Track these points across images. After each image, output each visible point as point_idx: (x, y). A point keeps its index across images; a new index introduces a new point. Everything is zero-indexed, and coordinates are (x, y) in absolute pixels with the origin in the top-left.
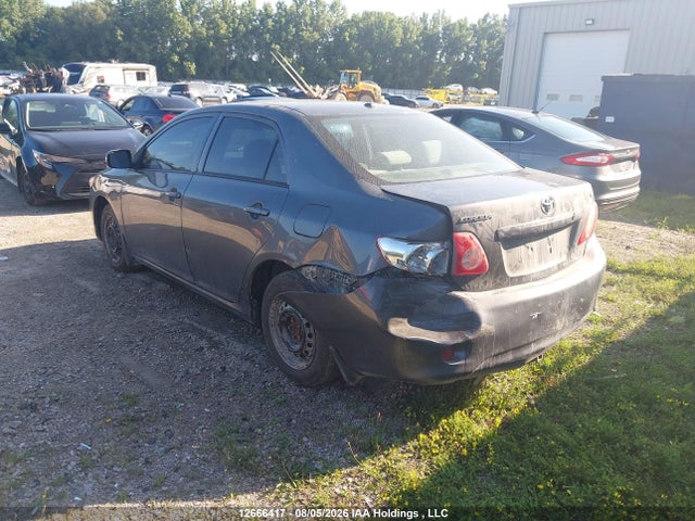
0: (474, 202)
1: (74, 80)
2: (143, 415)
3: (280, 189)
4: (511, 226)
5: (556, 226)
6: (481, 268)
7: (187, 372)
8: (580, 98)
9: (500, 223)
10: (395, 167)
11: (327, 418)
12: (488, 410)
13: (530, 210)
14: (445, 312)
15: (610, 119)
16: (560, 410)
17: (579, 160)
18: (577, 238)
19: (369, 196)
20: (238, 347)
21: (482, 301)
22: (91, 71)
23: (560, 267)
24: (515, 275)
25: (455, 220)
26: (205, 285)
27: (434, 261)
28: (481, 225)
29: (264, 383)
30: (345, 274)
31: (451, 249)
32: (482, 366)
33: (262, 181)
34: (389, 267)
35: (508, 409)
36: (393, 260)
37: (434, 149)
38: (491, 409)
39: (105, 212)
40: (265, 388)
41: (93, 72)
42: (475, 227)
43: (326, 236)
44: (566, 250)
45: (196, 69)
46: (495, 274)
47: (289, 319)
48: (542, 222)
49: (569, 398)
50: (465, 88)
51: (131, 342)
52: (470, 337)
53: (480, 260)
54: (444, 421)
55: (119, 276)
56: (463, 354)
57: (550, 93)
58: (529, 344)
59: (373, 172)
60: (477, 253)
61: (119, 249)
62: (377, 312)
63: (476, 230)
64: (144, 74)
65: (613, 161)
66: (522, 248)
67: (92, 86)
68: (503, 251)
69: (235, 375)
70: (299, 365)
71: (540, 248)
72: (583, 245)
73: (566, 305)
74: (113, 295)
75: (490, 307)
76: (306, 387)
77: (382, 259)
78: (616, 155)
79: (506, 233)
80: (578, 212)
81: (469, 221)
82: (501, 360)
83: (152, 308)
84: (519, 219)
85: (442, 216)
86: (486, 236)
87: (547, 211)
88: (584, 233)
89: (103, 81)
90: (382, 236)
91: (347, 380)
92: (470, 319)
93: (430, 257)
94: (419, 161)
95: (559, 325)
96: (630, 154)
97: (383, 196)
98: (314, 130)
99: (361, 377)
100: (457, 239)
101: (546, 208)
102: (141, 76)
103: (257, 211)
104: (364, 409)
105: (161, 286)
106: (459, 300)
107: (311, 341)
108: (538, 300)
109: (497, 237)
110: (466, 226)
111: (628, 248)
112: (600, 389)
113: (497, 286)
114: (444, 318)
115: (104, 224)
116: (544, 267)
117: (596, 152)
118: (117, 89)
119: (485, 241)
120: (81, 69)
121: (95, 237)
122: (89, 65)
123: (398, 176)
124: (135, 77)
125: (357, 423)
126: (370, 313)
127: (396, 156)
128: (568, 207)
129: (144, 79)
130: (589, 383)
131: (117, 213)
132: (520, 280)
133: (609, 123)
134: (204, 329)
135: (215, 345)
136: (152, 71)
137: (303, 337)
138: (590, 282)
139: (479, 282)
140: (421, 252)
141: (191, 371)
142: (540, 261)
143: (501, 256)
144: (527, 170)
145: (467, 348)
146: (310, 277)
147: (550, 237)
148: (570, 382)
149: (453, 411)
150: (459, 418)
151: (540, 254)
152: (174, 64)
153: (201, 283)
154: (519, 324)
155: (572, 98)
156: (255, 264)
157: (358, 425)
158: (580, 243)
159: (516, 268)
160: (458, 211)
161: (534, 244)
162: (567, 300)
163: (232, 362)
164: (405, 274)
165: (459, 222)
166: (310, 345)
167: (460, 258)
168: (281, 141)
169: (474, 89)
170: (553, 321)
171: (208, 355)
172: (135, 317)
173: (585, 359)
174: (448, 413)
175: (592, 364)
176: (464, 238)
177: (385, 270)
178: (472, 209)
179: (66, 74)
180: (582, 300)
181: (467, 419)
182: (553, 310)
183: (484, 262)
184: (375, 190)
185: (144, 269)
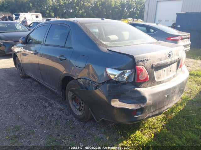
0: (143, 54)
1: (17, 18)
2: (21, 134)
3: (70, 50)
4: (157, 63)
5: (173, 62)
6: (146, 79)
7: (40, 116)
8: (168, 21)
9: (154, 62)
10: (113, 41)
11: (89, 134)
12: (148, 129)
13: (164, 56)
14: (132, 96)
15: (179, 26)
16: (174, 129)
17: (171, 39)
18: (180, 66)
19: (102, 52)
20: (58, 106)
21: (147, 91)
22: (22, 15)
23: (174, 76)
24: (158, 81)
25: (136, 61)
26: (47, 84)
27: (128, 77)
28: (146, 62)
29: (67, 120)
30: (94, 82)
31: (135, 72)
32: (147, 116)
33: (64, 47)
34: (111, 79)
35: (155, 129)
36: (112, 77)
37: (126, 35)
38: (149, 128)
39: (17, 59)
40: (67, 122)
41: (22, 16)
42: (144, 63)
43: (87, 67)
44: (176, 70)
45: (54, 15)
46: (152, 81)
47: (75, 97)
48: (169, 60)
49: (177, 123)
50: (133, 19)
51: (21, 104)
52: (143, 106)
53: (146, 76)
54: (132, 135)
55: (22, 80)
56: (140, 113)
57: (159, 19)
58: (164, 106)
59: (104, 43)
60: (145, 74)
61: (21, 71)
62: (106, 97)
63: (145, 65)
64: (38, 16)
65: (182, 39)
66: (161, 71)
67: (22, 20)
68: (154, 72)
69: (56, 117)
70: (79, 114)
71: (167, 70)
72: (181, 68)
73: (177, 91)
74: (19, 86)
75: (150, 94)
76: (82, 122)
77: (108, 76)
78: (183, 37)
79: (156, 65)
80: (180, 56)
81: (142, 61)
82: (154, 114)
83: (31, 91)
84: (160, 60)
85: (131, 59)
86: (148, 67)
87: (170, 56)
88: (182, 63)
89: (26, 18)
90: (108, 68)
91: (96, 120)
92: (142, 99)
93: (126, 75)
94: (121, 39)
95: (174, 98)
96: (188, 37)
97: (108, 52)
98: (82, 28)
99: (101, 119)
100: (137, 68)
101: (170, 55)
102: (37, 17)
103: (62, 58)
104: (103, 130)
105: (35, 83)
106: (138, 92)
107: (83, 105)
108: (167, 90)
109: (152, 67)
110: (141, 63)
111: (188, 66)
112: (188, 120)
113: (152, 85)
114: (133, 98)
115: (17, 62)
116: (169, 77)
117: (177, 36)
118: (30, 21)
119: (148, 68)
120: (19, 15)
121: (15, 67)
122: (21, 14)
123: (113, 44)
124: (35, 17)
125: (100, 136)
126: (104, 97)
127: (113, 37)
128: (177, 55)
129: (38, 18)
130: (184, 117)
131: (20, 59)
132: (160, 82)
133: (179, 27)
134: (47, 99)
135: (51, 105)
136: (40, 15)
137: (80, 104)
138: (184, 81)
139: (146, 84)
140: (123, 73)
141: (41, 115)
142: (167, 75)
143: (154, 74)
144: (160, 41)
145: (142, 110)
146: (81, 83)
147: (170, 66)
148: (176, 117)
149: (136, 131)
150: (138, 133)
151: (167, 72)
152: (47, 13)
153: (46, 83)
154: (161, 100)
155: (166, 21)
156: (62, 77)
157: (100, 137)
158: (180, 67)
159: (159, 78)
160: (138, 57)
161: (165, 69)
162: (177, 89)
163: (56, 112)
164: (117, 82)
165: (138, 62)
166: (82, 107)
167: (138, 75)
168: (70, 32)
169: (136, 19)
170: (172, 97)
171: (48, 109)
172: (25, 94)
173: (181, 108)
174: (134, 132)
175: (184, 109)
176: (140, 68)
177: (109, 81)
178: (143, 56)
179: (14, 16)
180: (182, 88)
181: (141, 134)
182: (172, 93)
183: (147, 77)
184: (105, 49)
185: (29, 77)
